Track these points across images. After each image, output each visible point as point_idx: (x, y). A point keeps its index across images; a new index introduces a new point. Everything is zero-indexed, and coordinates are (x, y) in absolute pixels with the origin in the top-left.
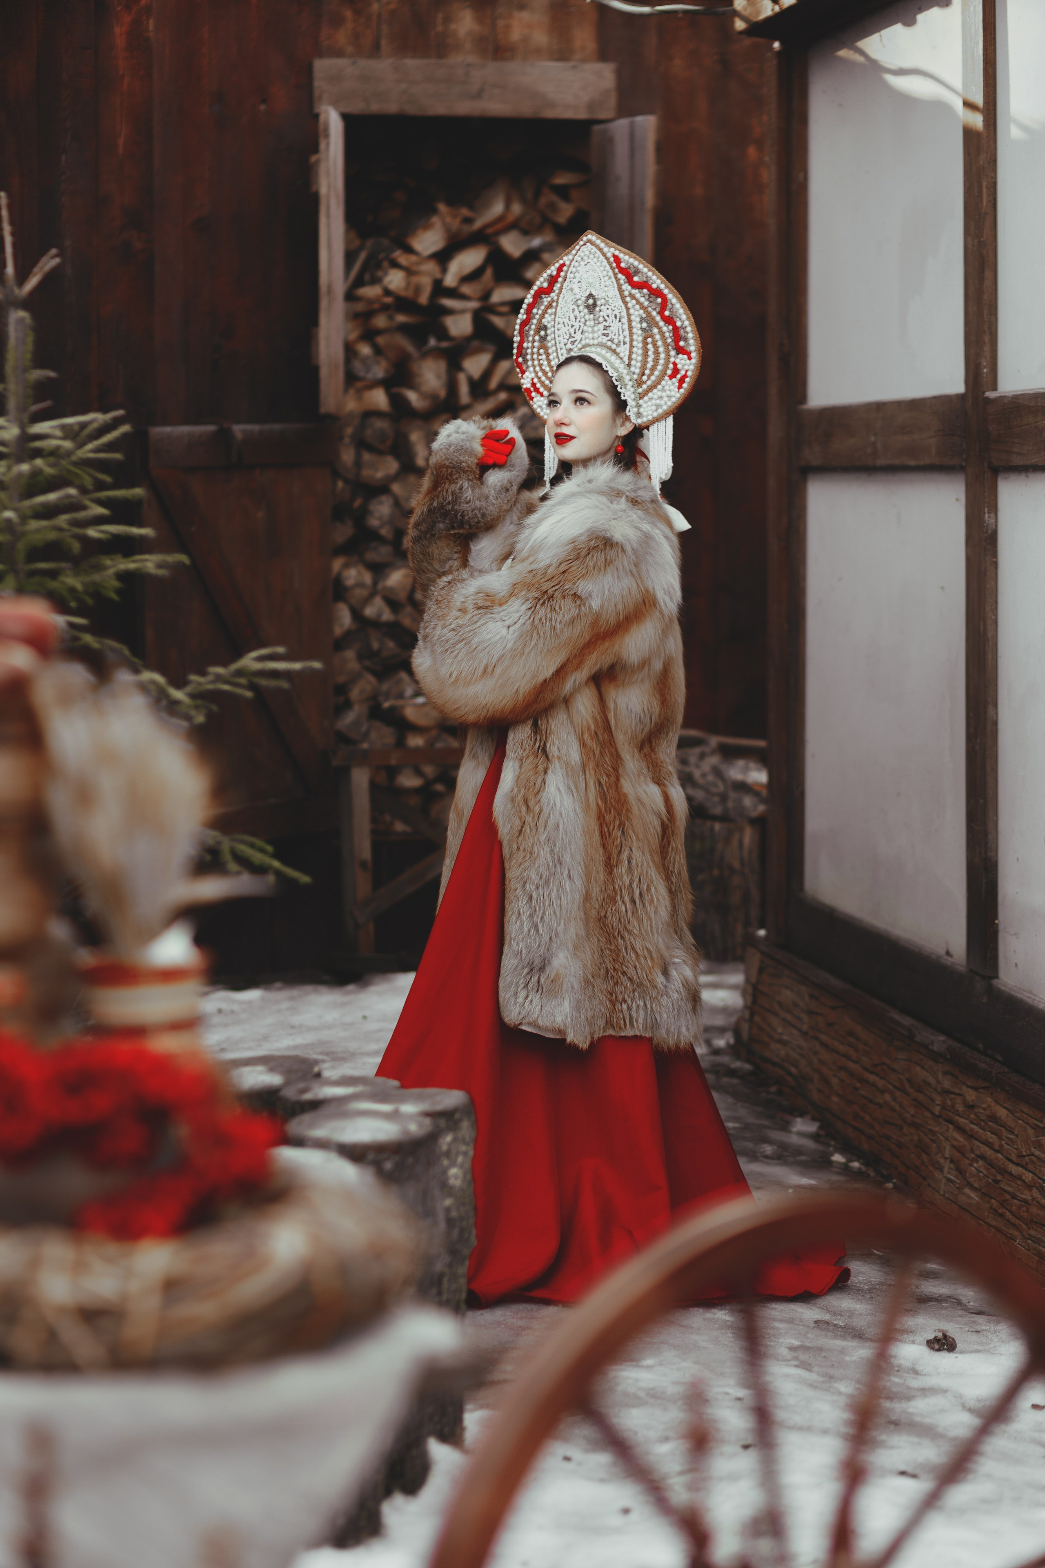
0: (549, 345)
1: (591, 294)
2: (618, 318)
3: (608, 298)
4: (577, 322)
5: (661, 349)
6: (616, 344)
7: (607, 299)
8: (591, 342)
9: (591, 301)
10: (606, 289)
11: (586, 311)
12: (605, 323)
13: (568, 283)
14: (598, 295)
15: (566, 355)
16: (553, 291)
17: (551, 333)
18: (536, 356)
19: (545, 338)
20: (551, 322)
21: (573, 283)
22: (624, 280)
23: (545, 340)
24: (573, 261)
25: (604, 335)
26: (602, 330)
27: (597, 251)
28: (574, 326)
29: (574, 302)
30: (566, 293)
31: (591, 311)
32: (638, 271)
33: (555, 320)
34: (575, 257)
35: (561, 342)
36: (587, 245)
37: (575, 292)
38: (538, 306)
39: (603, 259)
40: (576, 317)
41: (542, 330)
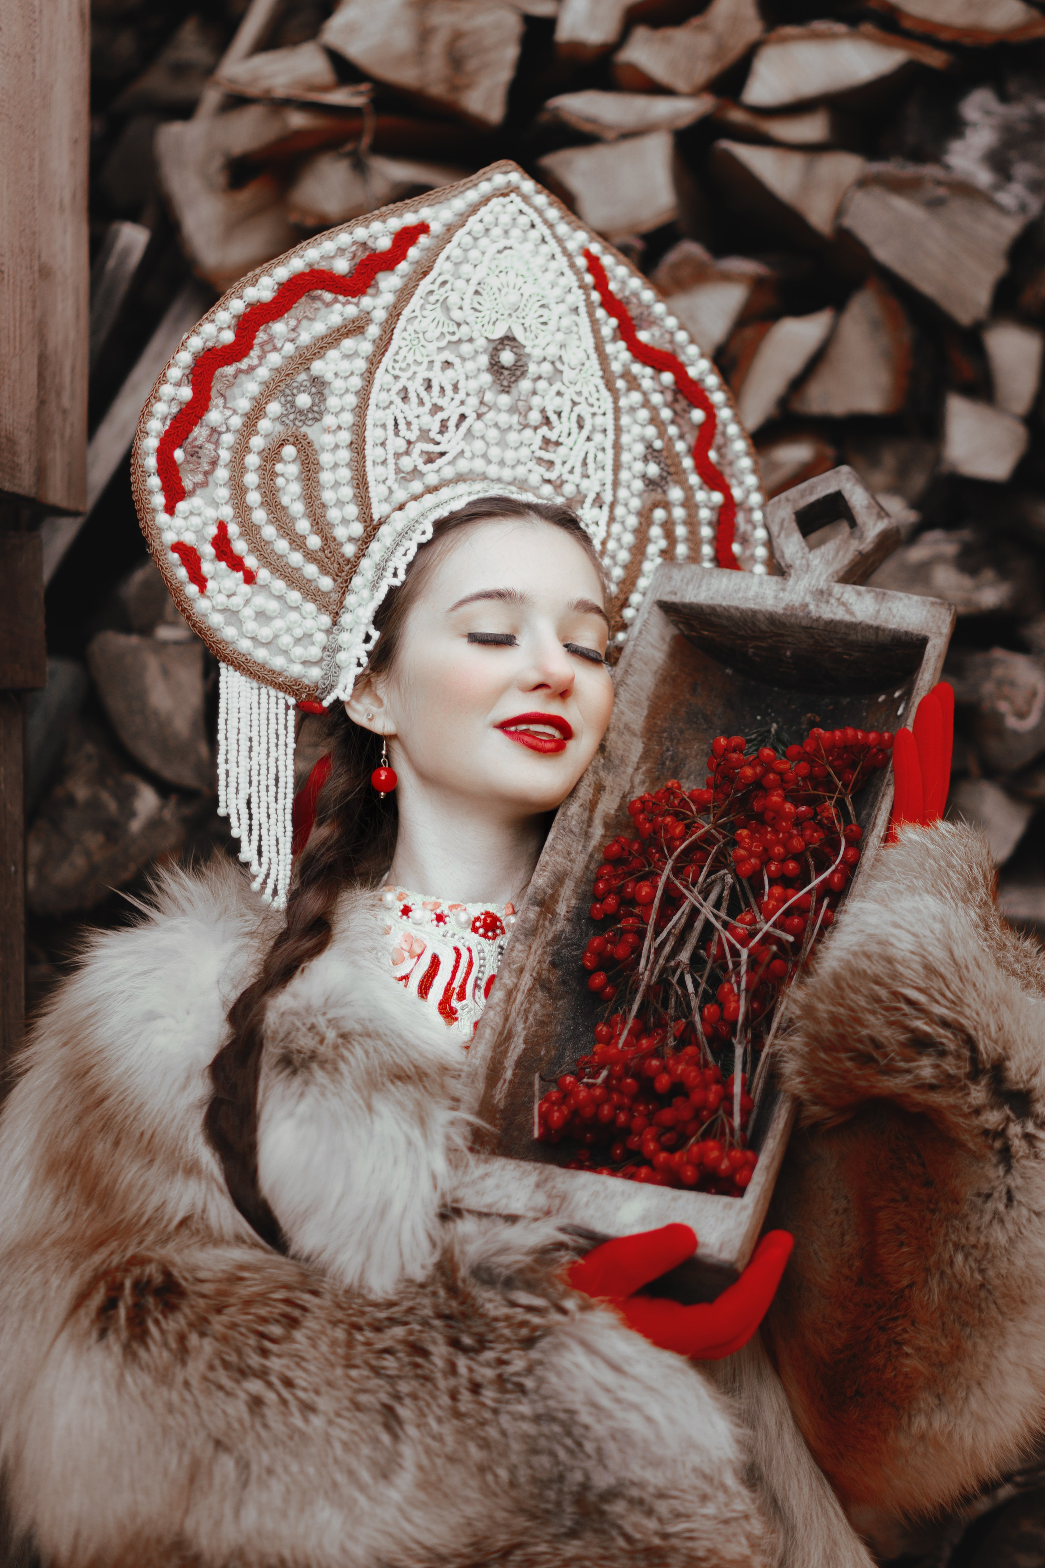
0: (328, 440)
1: (514, 339)
2: (588, 427)
3: (563, 363)
4: (457, 402)
5: (681, 549)
7: (559, 365)
8: (493, 471)
9: (507, 357)
10: (560, 337)
11: (487, 378)
12: (544, 430)
13: (433, 283)
14: (534, 346)
15: (395, 487)
16: (370, 291)
17: (342, 409)
18: (252, 460)
19: (310, 415)
20: (346, 378)
21: (452, 290)
22: (614, 330)
23: (310, 423)
24: (450, 230)
25: (540, 460)
26: (535, 447)
27: (538, 221)
28: (441, 409)
29: (449, 342)
30: (425, 313)
31: (505, 383)
32: (651, 319)
33: (369, 376)
34: (463, 219)
35: (383, 444)
36: (508, 199)
37: (457, 315)
38: (293, 323)
39: (557, 251)
40: (456, 388)
41: (304, 391)
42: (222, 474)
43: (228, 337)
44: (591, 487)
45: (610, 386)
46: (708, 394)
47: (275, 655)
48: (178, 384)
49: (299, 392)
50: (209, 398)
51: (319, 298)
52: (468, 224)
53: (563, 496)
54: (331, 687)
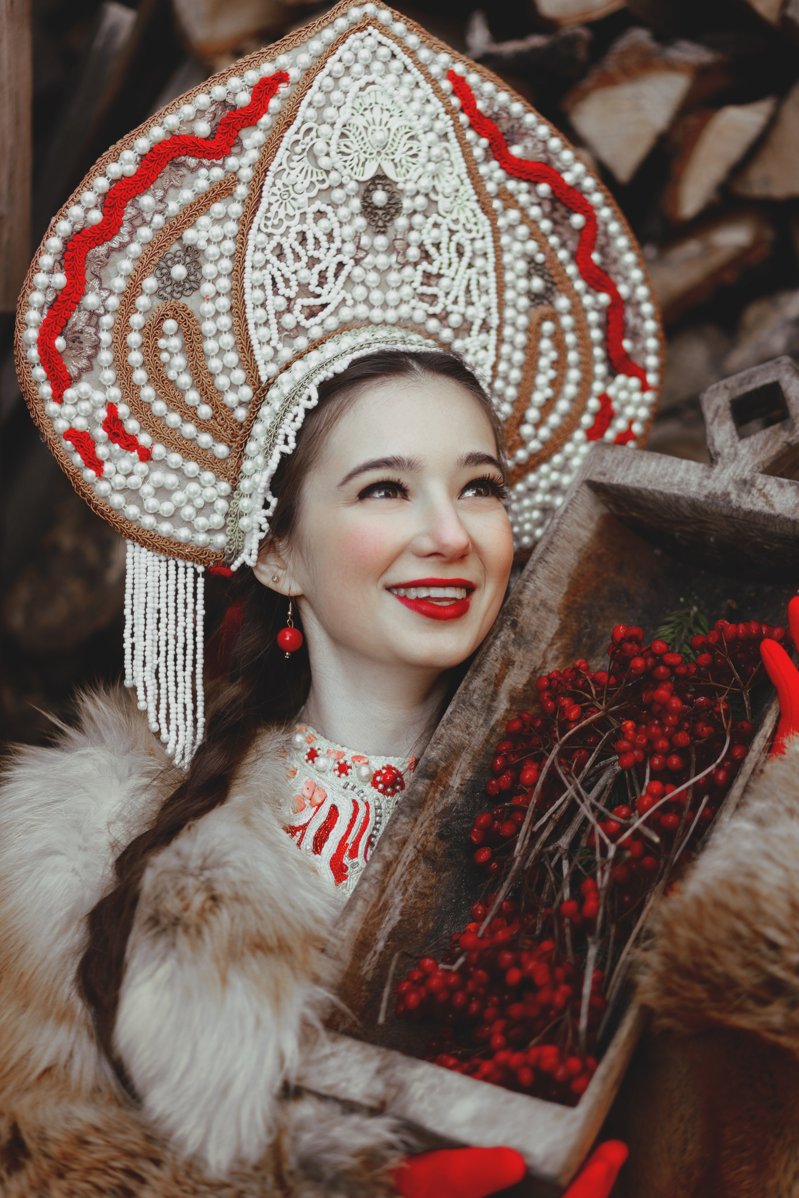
1: (385, 177)
2: (468, 254)
3: (437, 194)
4: (333, 251)
5: (573, 356)
6: (454, 329)
7: (433, 196)
8: (377, 315)
9: (379, 197)
10: (431, 167)
11: (361, 222)
12: (424, 265)
13: (297, 133)
14: (406, 182)
15: (280, 346)
16: (235, 150)
17: (219, 275)
18: (134, 338)
19: (187, 286)
20: (220, 242)
21: (318, 137)
22: (486, 150)
23: (188, 293)
24: (310, 74)
25: (422, 297)
26: (416, 284)
27: (398, 50)
28: (318, 261)
29: (319, 190)
30: (292, 165)
31: (380, 223)
32: (523, 131)
33: (241, 238)
34: (321, 61)
35: (263, 305)
36: (366, 33)
37: (324, 162)
38: (160, 193)
39: (421, 78)
40: (330, 237)
41: (178, 262)
42: (105, 356)
43: (96, 216)
44: (476, 313)
45: (486, 209)
46: (586, 196)
47: (180, 527)
48: (51, 272)
49: (175, 263)
50: (84, 282)
51: (183, 164)
52: (327, 65)
53: (449, 327)
54: (237, 553)
